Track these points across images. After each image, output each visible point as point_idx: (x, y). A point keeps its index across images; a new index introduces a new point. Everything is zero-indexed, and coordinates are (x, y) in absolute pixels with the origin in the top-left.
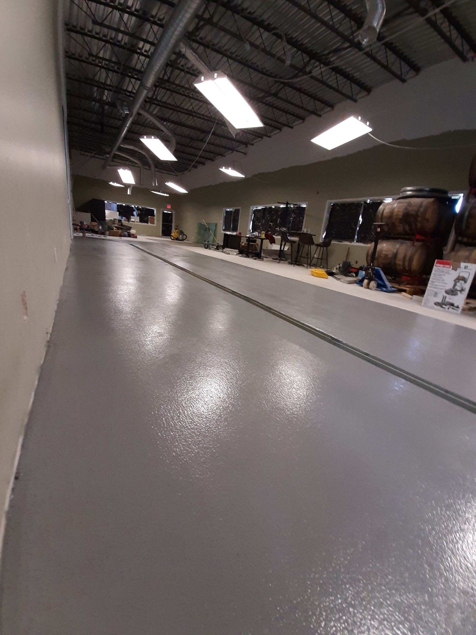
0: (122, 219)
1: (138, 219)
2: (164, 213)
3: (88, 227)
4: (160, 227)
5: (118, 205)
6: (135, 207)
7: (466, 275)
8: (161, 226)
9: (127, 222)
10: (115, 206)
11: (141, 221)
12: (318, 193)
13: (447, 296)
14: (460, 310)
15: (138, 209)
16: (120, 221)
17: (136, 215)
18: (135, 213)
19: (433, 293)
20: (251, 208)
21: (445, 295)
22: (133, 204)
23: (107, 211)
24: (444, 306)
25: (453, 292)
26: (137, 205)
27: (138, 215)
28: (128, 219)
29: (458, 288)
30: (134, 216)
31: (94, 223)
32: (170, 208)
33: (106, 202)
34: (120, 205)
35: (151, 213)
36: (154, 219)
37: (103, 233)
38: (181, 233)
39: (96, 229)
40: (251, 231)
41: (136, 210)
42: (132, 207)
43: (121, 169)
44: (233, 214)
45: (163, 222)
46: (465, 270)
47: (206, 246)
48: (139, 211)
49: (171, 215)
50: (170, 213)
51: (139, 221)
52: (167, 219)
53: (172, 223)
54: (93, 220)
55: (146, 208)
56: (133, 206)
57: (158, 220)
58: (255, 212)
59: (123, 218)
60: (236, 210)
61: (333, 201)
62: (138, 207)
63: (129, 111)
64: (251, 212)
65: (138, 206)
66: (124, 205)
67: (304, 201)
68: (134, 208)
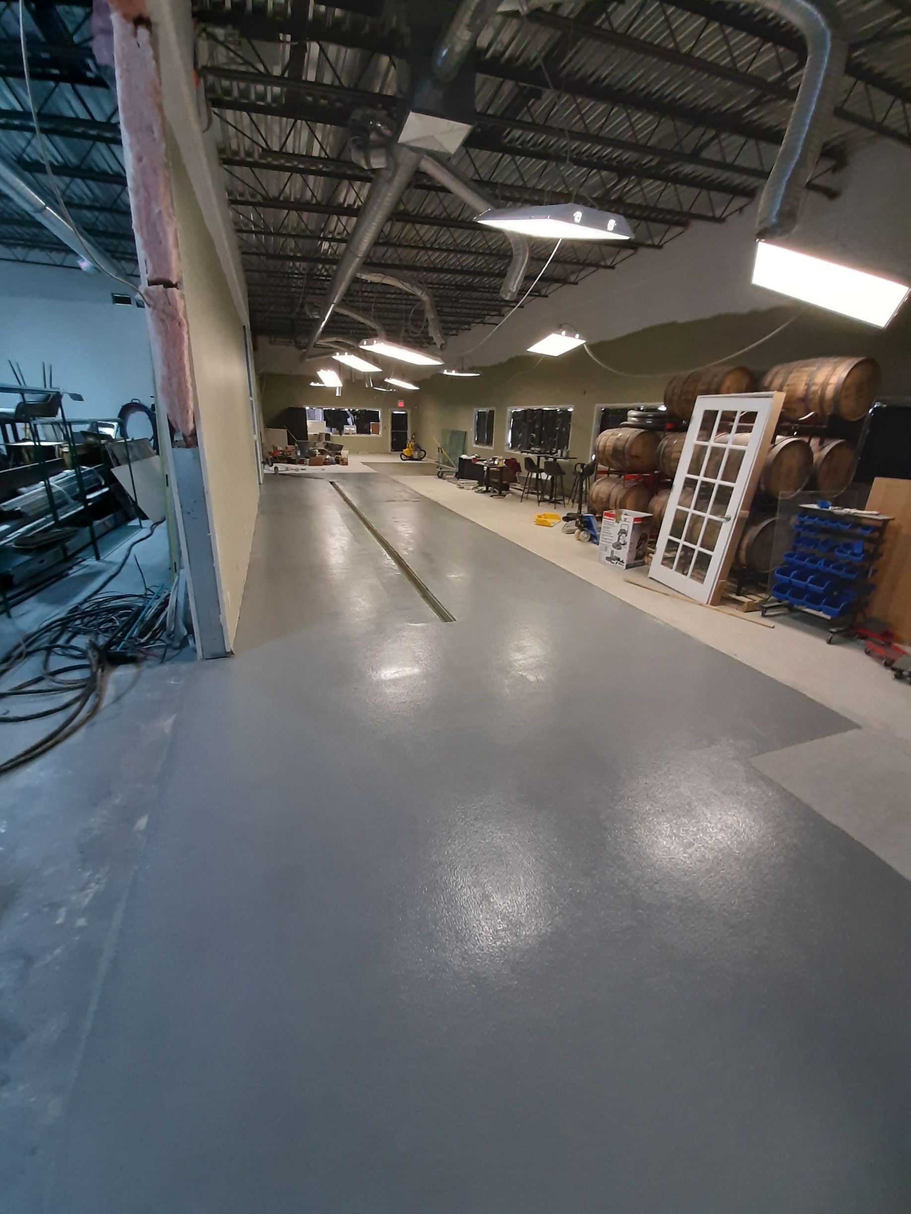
0: (331, 431)
1: (354, 429)
2: (393, 414)
3: (283, 454)
4: (388, 436)
5: (324, 410)
6: (349, 410)
7: (625, 528)
8: (390, 436)
9: (339, 435)
10: (319, 413)
11: (358, 432)
12: (585, 393)
13: (615, 550)
14: (625, 565)
15: (354, 413)
16: (328, 436)
17: (351, 423)
18: (349, 420)
19: (604, 547)
20: (509, 410)
21: (613, 549)
22: (346, 406)
23: (309, 422)
24: (613, 561)
25: (618, 546)
26: (351, 406)
27: (354, 422)
28: (341, 431)
29: (621, 542)
30: (349, 425)
31: (291, 447)
32: (402, 405)
33: (307, 408)
34: (328, 410)
35: (374, 416)
36: (378, 426)
37: (301, 462)
38: (417, 447)
39: (293, 457)
40: (510, 444)
41: (351, 416)
42: (346, 412)
43: (322, 370)
44: (487, 417)
45: (392, 429)
46: (625, 523)
47: (440, 475)
48: (355, 416)
49: (406, 415)
50: (404, 413)
51: (355, 432)
52: (399, 423)
53: (407, 430)
54: (291, 442)
55: (365, 410)
56: (346, 410)
57: (385, 428)
58: (515, 415)
59: (333, 429)
60: (490, 411)
61: (603, 406)
62: (354, 410)
63: (320, 315)
64: (508, 416)
65: (354, 408)
66: (333, 409)
67: (570, 403)
68: (348, 413)
